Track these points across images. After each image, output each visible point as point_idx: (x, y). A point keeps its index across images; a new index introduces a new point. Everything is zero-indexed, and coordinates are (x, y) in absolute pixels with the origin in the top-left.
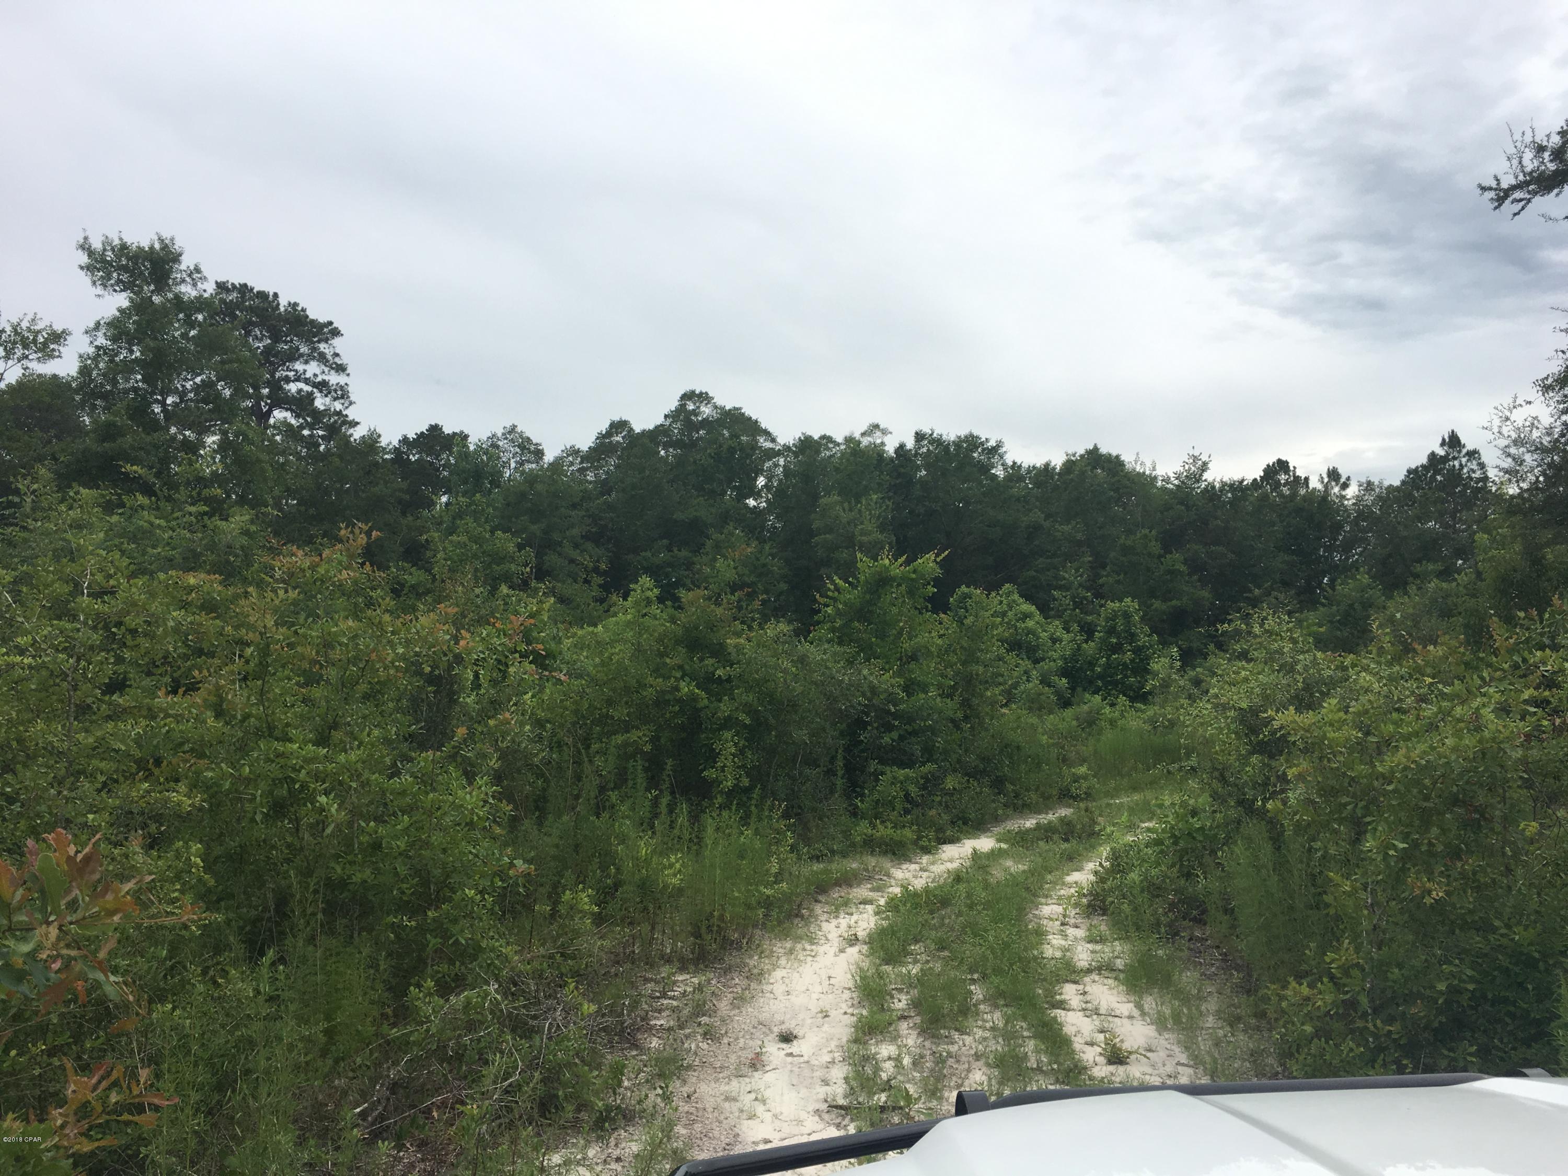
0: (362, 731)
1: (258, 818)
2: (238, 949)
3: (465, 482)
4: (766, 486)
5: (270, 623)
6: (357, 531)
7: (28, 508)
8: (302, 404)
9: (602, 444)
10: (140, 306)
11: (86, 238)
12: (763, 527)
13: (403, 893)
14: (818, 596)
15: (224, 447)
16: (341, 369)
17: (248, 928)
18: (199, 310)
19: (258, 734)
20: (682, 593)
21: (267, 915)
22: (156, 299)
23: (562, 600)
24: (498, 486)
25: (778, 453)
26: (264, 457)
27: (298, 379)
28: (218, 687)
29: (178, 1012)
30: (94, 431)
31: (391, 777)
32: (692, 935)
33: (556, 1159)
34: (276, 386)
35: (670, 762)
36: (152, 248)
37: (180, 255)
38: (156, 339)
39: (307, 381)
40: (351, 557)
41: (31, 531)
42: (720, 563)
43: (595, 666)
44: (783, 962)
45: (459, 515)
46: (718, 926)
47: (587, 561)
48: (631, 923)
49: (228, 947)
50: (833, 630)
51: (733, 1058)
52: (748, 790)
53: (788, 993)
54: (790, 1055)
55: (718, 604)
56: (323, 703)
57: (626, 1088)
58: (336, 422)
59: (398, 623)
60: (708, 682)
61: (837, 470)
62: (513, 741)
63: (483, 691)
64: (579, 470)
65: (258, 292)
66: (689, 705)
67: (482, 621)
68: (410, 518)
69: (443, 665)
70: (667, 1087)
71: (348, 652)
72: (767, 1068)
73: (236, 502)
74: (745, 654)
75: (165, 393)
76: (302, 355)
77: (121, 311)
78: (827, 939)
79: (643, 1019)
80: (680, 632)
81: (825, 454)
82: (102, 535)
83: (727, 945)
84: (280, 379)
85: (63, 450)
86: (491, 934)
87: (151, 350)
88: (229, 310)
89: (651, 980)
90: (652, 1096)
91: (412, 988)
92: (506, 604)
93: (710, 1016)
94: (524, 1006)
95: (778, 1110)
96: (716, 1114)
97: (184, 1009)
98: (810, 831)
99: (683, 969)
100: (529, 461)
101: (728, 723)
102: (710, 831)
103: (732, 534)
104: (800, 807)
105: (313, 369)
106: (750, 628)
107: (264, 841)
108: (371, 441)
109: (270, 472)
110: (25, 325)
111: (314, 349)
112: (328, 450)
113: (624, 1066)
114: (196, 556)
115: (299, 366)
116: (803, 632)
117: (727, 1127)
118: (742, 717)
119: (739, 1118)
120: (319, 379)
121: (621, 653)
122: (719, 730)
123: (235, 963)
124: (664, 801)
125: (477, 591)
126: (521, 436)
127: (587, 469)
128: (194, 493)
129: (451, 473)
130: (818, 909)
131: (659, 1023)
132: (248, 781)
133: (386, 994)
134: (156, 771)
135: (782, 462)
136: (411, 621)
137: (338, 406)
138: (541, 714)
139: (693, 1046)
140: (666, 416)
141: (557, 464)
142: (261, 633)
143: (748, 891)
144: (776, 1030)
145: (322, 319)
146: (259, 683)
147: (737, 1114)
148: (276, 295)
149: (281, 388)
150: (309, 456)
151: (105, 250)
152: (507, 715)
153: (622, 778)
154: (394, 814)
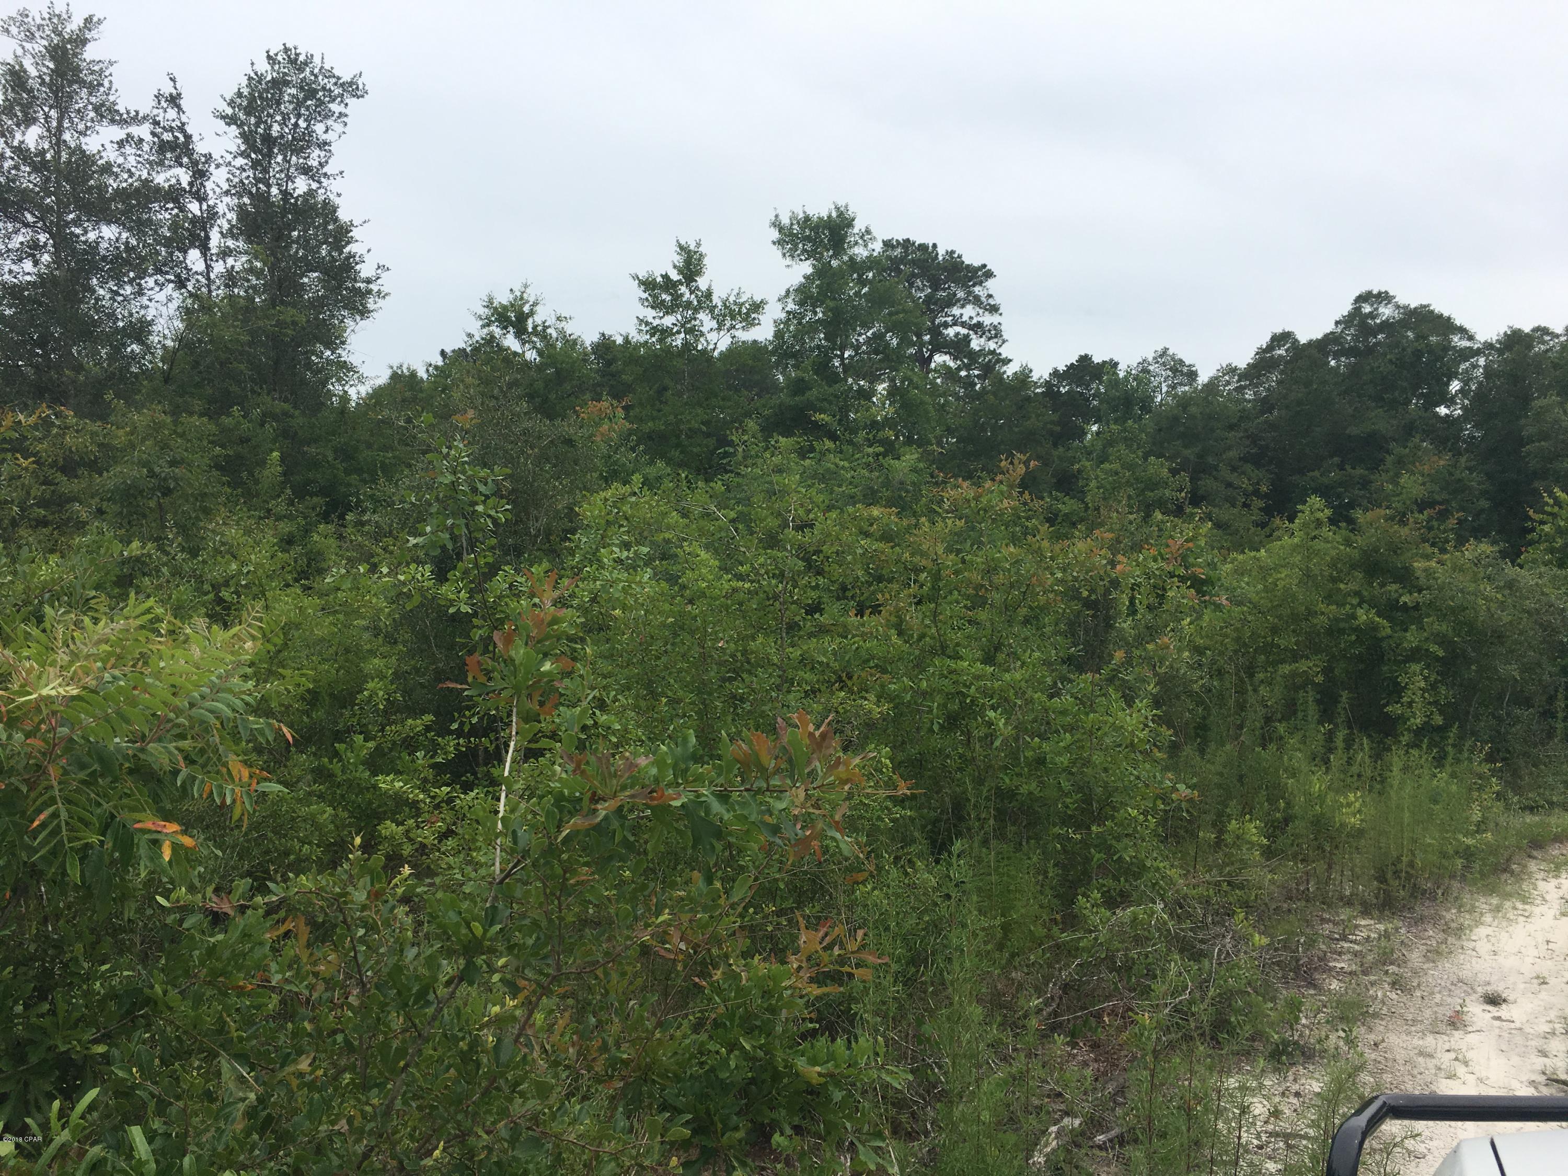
0: (1025, 651)
1: (936, 728)
2: (920, 845)
3: (1115, 409)
4: (1461, 391)
5: (940, 549)
6: (1016, 462)
7: (740, 456)
8: (959, 347)
9: (1261, 359)
10: (822, 272)
11: (777, 216)
12: (1458, 438)
13: (1067, 807)
14: (1531, 513)
15: (893, 392)
16: (994, 309)
17: (929, 827)
18: (870, 269)
19: (933, 652)
20: (1358, 514)
21: (945, 817)
22: (835, 263)
23: (1218, 525)
24: (1149, 411)
25: (1478, 352)
26: (927, 398)
27: (955, 324)
28: (898, 610)
29: (876, 892)
30: (788, 386)
31: (1051, 696)
32: (1376, 878)
33: (1232, 1082)
34: (936, 331)
35: (1345, 695)
36: (830, 217)
37: (853, 220)
38: (835, 299)
39: (963, 325)
40: (1011, 487)
41: (743, 476)
42: (1405, 479)
43: (1257, 593)
44: (1488, 918)
45: (1110, 443)
46: (1407, 872)
47: (1245, 483)
48: (1303, 861)
49: (914, 841)
50: (1552, 551)
51: (1428, 1013)
52: (1442, 730)
53: (1495, 953)
54: (1499, 1018)
55: (1403, 523)
56: (988, 624)
57: (1304, 1026)
58: (990, 361)
59: (1057, 547)
60: (1390, 609)
61: (1555, 366)
62: (1172, 667)
63: (1139, 616)
64: (1236, 389)
65: (920, 245)
66: (1368, 634)
67: (1137, 547)
68: (1061, 449)
69: (1101, 591)
70: (1351, 1031)
71: (1011, 577)
72: (1470, 1029)
73: (904, 444)
74: (1436, 579)
75: (843, 349)
76: (959, 300)
77: (806, 277)
78: (1544, 900)
79: (1320, 959)
80: (1356, 554)
81: (1539, 348)
82: (798, 477)
83: (1417, 893)
84: (940, 325)
85: (764, 406)
86: (1155, 855)
87: (830, 310)
88: (895, 264)
89: (1329, 921)
90: (1333, 1037)
91: (1080, 897)
92: (1160, 530)
93: (1399, 966)
94: (1191, 929)
95: (1484, 1074)
96: (1408, 1067)
97: (881, 890)
98: (1520, 778)
99: (1366, 912)
100: (1181, 384)
101: (1415, 655)
102: (1395, 770)
103: (1418, 448)
104: (1508, 751)
105: (969, 312)
106: (1443, 551)
107: (940, 750)
108: (1023, 377)
109: (933, 413)
110: (732, 299)
111: (969, 293)
112: (983, 388)
113: (1301, 1003)
114: (874, 492)
115: (956, 311)
116: (1513, 554)
117: (1421, 1082)
118: (1434, 648)
119: (1436, 1075)
120: (974, 321)
121: (1287, 578)
122: (1405, 662)
123: (920, 856)
124: (1341, 735)
125: (1131, 517)
126: (1173, 359)
127: (1245, 387)
128: (870, 436)
129: (1101, 402)
130: (1533, 866)
131: (1339, 965)
132: (924, 694)
133: (1055, 901)
134: (849, 683)
135: (1482, 361)
136: (1069, 546)
137: (992, 345)
138: (1200, 642)
139: (1380, 994)
140: (1337, 323)
141: (1212, 385)
142: (933, 561)
143: (1444, 838)
144: (1479, 989)
145: (977, 264)
146: (933, 606)
147: (1433, 1071)
148: (935, 246)
149: (940, 333)
150: (966, 395)
151: (792, 224)
152: (1166, 639)
153: (1290, 710)
154: (1057, 732)
